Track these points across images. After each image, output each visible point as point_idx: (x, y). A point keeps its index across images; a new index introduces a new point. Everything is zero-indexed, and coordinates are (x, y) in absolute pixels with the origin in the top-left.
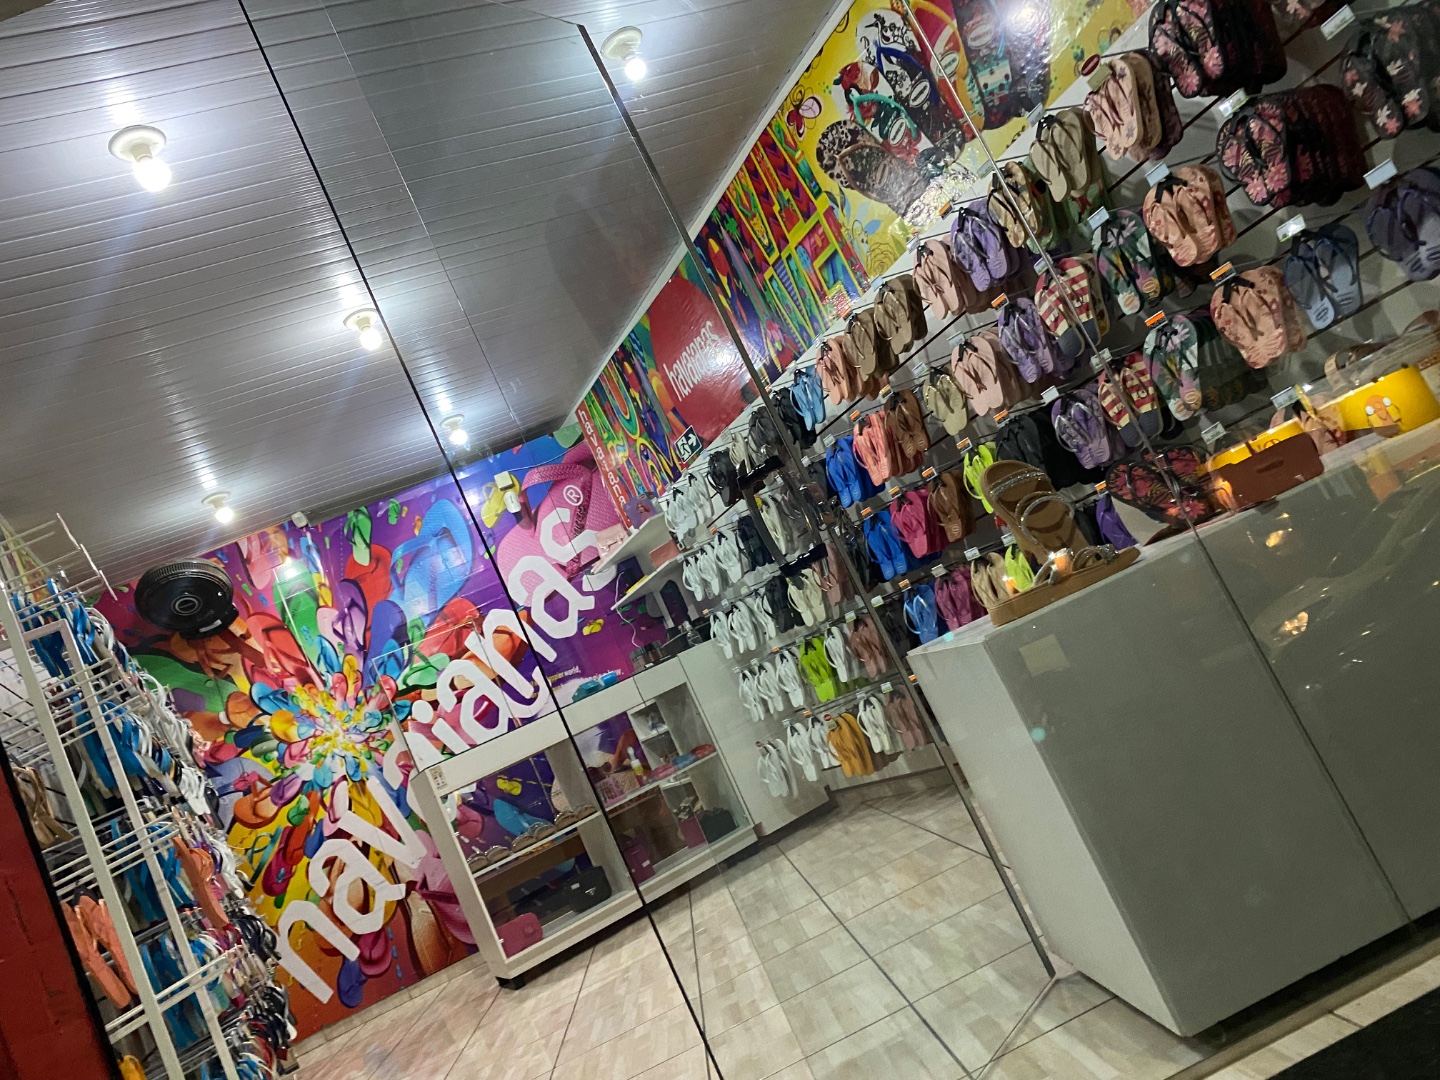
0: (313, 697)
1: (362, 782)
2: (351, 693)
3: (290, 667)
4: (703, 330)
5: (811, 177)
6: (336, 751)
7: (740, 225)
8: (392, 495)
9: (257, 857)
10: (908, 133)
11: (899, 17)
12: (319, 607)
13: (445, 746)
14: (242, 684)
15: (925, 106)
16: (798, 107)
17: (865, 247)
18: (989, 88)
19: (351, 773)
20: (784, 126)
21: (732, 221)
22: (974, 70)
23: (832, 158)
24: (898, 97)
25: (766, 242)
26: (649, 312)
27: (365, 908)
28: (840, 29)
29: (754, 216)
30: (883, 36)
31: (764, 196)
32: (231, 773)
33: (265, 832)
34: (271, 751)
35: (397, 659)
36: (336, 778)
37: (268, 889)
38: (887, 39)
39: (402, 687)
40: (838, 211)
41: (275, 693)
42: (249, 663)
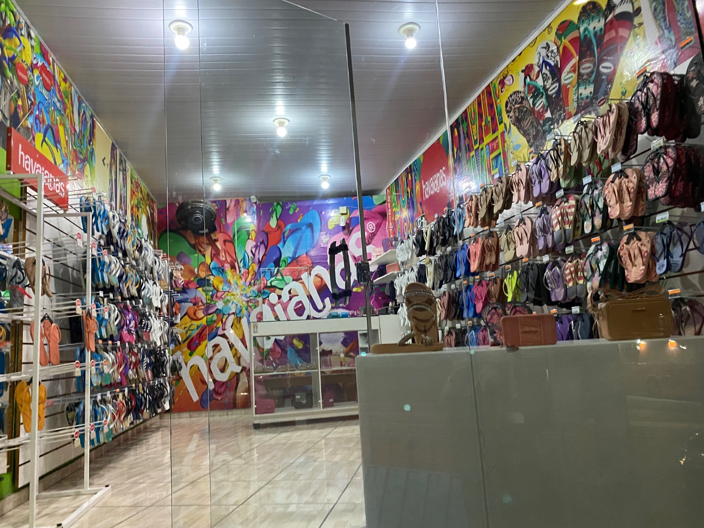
0: (233, 276)
1: (240, 318)
2: (249, 279)
3: (229, 259)
4: (441, 171)
5: (500, 114)
6: (235, 301)
7: (468, 126)
8: (295, 201)
9: (189, 332)
10: (543, 107)
11: (556, 47)
12: (249, 239)
13: (277, 316)
14: (208, 260)
15: (554, 96)
16: (504, 78)
17: (512, 156)
18: (582, 96)
19: (237, 312)
20: (497, 85)
21: (465, 123)
22: (579, 85)
23: (511, 108)
24: (544, 87)
25: (475, 138)
26: (424, 154)
27: (223, 370)
28: (531, 45)
29: (474, 124)
30: (547, 55)
31: (480, 115)
32: (190, 295)
33: (196, 323)
34: (210, 291)
35: (271, 272)
36: (231, 312)
37: (189, 347)
38: (548, 57)
39: (269, 284)
40: (506, 134)
41: (219, 268)
42: (213, 252)
